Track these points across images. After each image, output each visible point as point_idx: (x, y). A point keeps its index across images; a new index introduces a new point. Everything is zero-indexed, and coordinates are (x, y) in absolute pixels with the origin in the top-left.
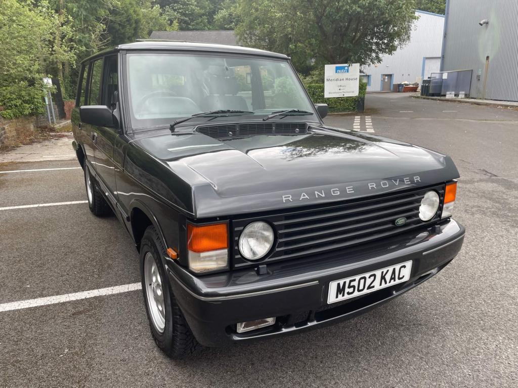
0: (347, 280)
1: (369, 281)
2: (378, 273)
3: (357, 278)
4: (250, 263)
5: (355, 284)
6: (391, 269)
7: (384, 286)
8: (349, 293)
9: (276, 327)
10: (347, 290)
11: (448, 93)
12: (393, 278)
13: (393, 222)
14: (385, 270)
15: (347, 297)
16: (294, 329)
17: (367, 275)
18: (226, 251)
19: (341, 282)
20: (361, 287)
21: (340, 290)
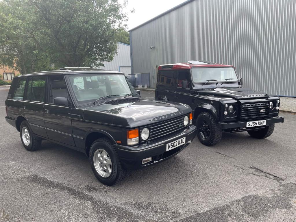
0: (171, 143)
1: (176, 143)
2: (178, 141)
3: (173, 142)
4: (144, 141)
5: (172, 144)
6: (180, 139)
7: (179, 145)
8: (171, 148)
9: (152, 162)
10: (171, 147)
11: (139, 85)
12: (181, 143)
13: (178, 126)
14: (179, 140)
15: (171, 149)
16: (157, 161)
17: (175, 142)
18: (138, 138)
19: (169, 144)
20: (174, 146)
21: (169, 147)
